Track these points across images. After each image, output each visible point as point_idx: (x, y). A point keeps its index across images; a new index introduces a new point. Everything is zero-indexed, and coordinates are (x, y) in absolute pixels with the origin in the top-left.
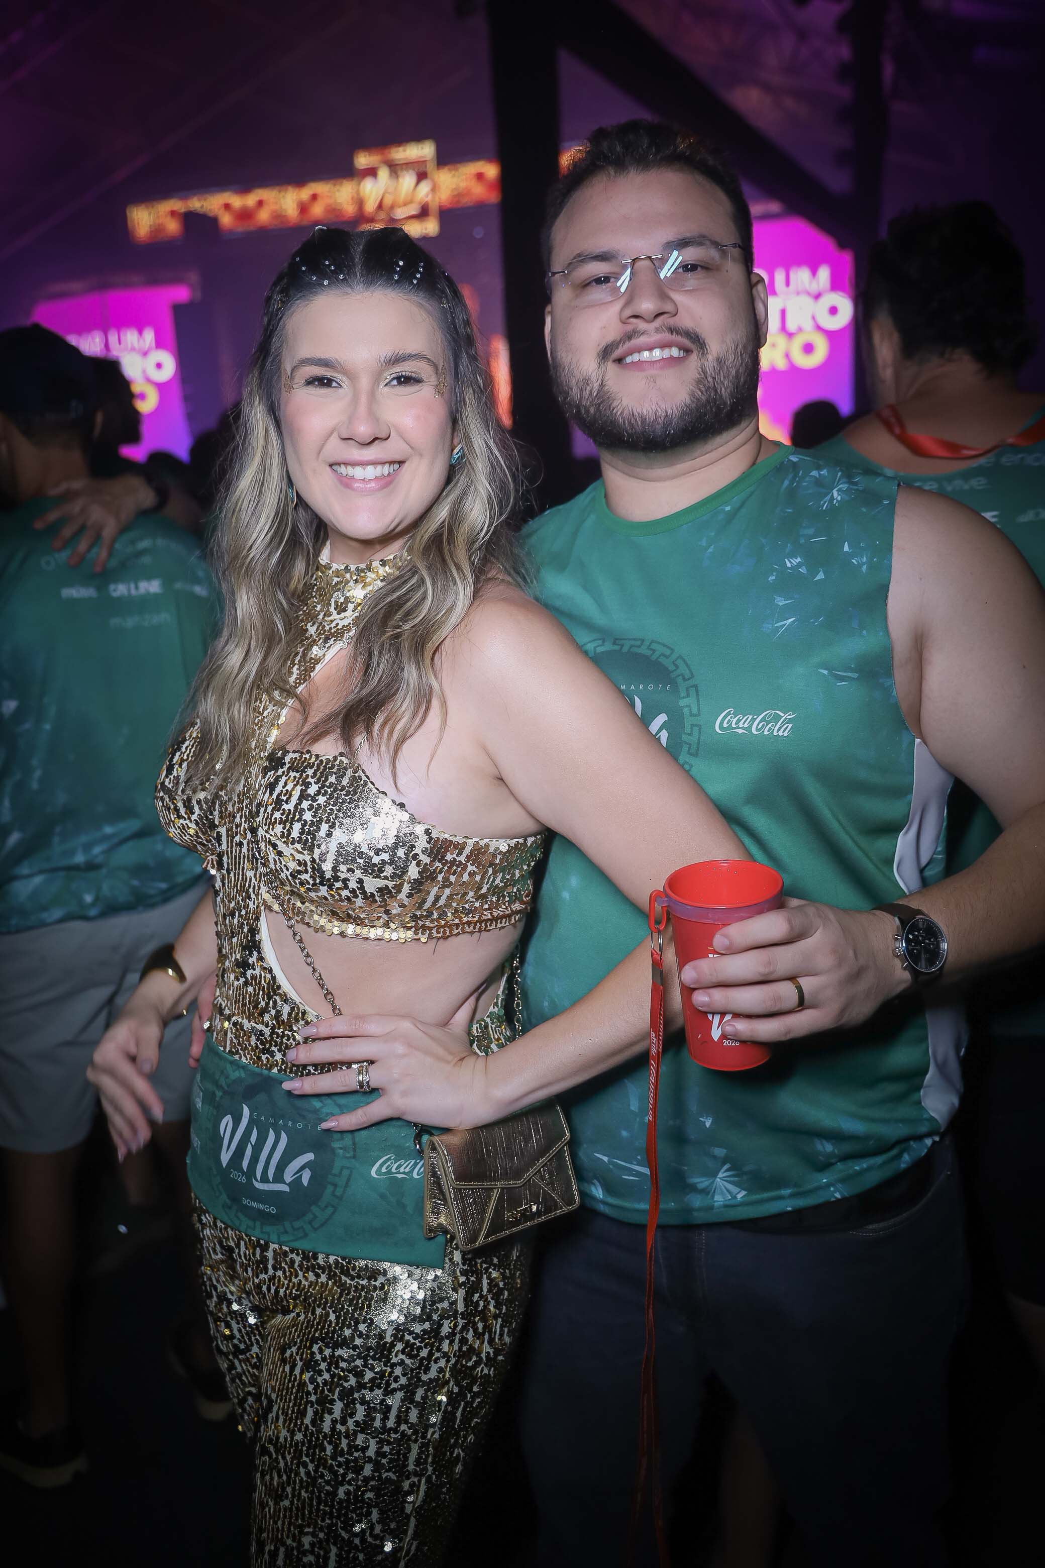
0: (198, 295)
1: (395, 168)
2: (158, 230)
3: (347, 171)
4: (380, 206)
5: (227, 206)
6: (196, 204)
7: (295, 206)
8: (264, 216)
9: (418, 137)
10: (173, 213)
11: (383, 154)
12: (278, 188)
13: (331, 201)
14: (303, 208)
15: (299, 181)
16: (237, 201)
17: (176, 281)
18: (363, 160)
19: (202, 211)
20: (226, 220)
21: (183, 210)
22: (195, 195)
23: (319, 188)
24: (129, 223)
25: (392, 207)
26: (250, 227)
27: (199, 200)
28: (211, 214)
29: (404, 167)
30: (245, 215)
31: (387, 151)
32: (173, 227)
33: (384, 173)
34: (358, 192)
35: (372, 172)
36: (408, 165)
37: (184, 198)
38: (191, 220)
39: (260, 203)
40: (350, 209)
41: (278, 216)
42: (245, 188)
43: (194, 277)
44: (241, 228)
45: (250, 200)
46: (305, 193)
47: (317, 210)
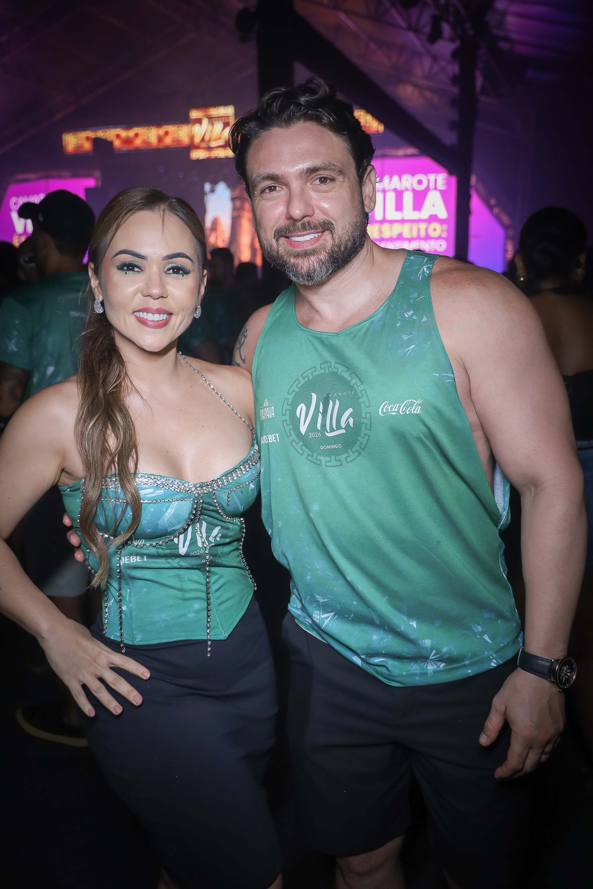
0: (100, 184)
1: (211, 119)
2: (79, 147)
3: (186, 120)
4: (203, 140)
5: (118, 136)
6: (101, 134)
7: (155, 137)
8: (138, 142)
9: (225, 104)
10: (88, 138)
11: (205, 112)
12: (147, 128)
13: (176, 136)
14: (160, 139)
15: (159, 124)
16: (124, 134)
17: (88, 176)
18: (194, 114)
19: (104, 137)
20: (117, 143)
21: (93, 137)
22: (100, 129)
23: (171, 128)
24: (63, 143)
25: (210, 140)
26: (131, 147)
27: (103, 132)
28: (109, 140)
29: (217, 119)
30: (128, 141)
31: (208, 110)
32: (87, 146)
33: (205, 122)
34: (191, 131)
35: (199, 121)
36: (219, 118)
37: (95, 131)
38: (97, 142)
39: (137, 135)
40: (186, 140)
41: (146, 142)
42: (128, 126)
43: (98, 174)
44: (125, 148)
45: (131, 133)
46: (161, 131)
47: (168, 141)
